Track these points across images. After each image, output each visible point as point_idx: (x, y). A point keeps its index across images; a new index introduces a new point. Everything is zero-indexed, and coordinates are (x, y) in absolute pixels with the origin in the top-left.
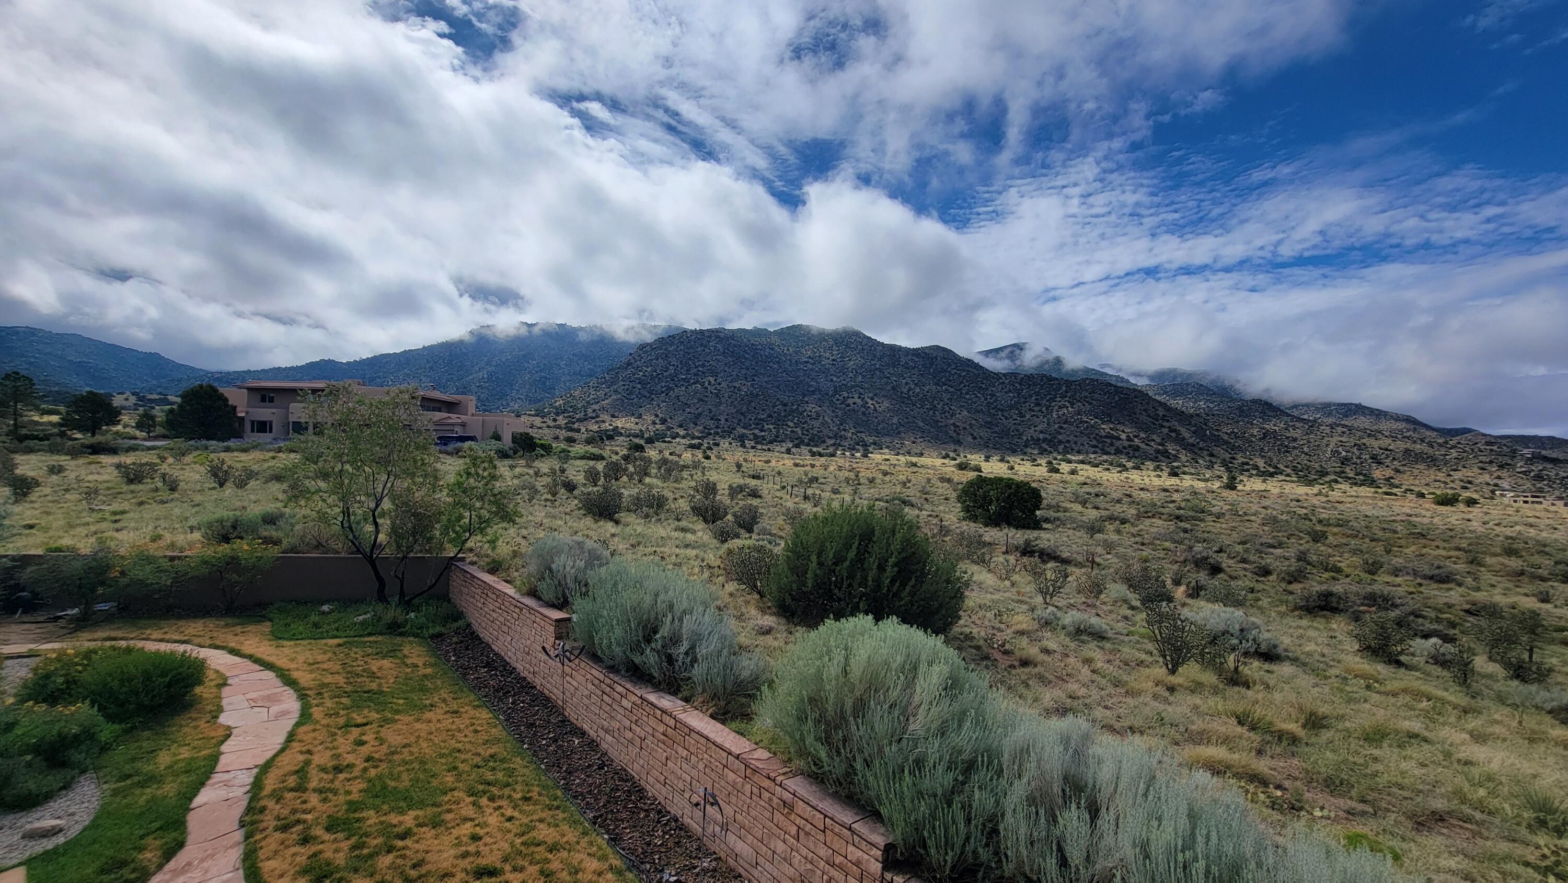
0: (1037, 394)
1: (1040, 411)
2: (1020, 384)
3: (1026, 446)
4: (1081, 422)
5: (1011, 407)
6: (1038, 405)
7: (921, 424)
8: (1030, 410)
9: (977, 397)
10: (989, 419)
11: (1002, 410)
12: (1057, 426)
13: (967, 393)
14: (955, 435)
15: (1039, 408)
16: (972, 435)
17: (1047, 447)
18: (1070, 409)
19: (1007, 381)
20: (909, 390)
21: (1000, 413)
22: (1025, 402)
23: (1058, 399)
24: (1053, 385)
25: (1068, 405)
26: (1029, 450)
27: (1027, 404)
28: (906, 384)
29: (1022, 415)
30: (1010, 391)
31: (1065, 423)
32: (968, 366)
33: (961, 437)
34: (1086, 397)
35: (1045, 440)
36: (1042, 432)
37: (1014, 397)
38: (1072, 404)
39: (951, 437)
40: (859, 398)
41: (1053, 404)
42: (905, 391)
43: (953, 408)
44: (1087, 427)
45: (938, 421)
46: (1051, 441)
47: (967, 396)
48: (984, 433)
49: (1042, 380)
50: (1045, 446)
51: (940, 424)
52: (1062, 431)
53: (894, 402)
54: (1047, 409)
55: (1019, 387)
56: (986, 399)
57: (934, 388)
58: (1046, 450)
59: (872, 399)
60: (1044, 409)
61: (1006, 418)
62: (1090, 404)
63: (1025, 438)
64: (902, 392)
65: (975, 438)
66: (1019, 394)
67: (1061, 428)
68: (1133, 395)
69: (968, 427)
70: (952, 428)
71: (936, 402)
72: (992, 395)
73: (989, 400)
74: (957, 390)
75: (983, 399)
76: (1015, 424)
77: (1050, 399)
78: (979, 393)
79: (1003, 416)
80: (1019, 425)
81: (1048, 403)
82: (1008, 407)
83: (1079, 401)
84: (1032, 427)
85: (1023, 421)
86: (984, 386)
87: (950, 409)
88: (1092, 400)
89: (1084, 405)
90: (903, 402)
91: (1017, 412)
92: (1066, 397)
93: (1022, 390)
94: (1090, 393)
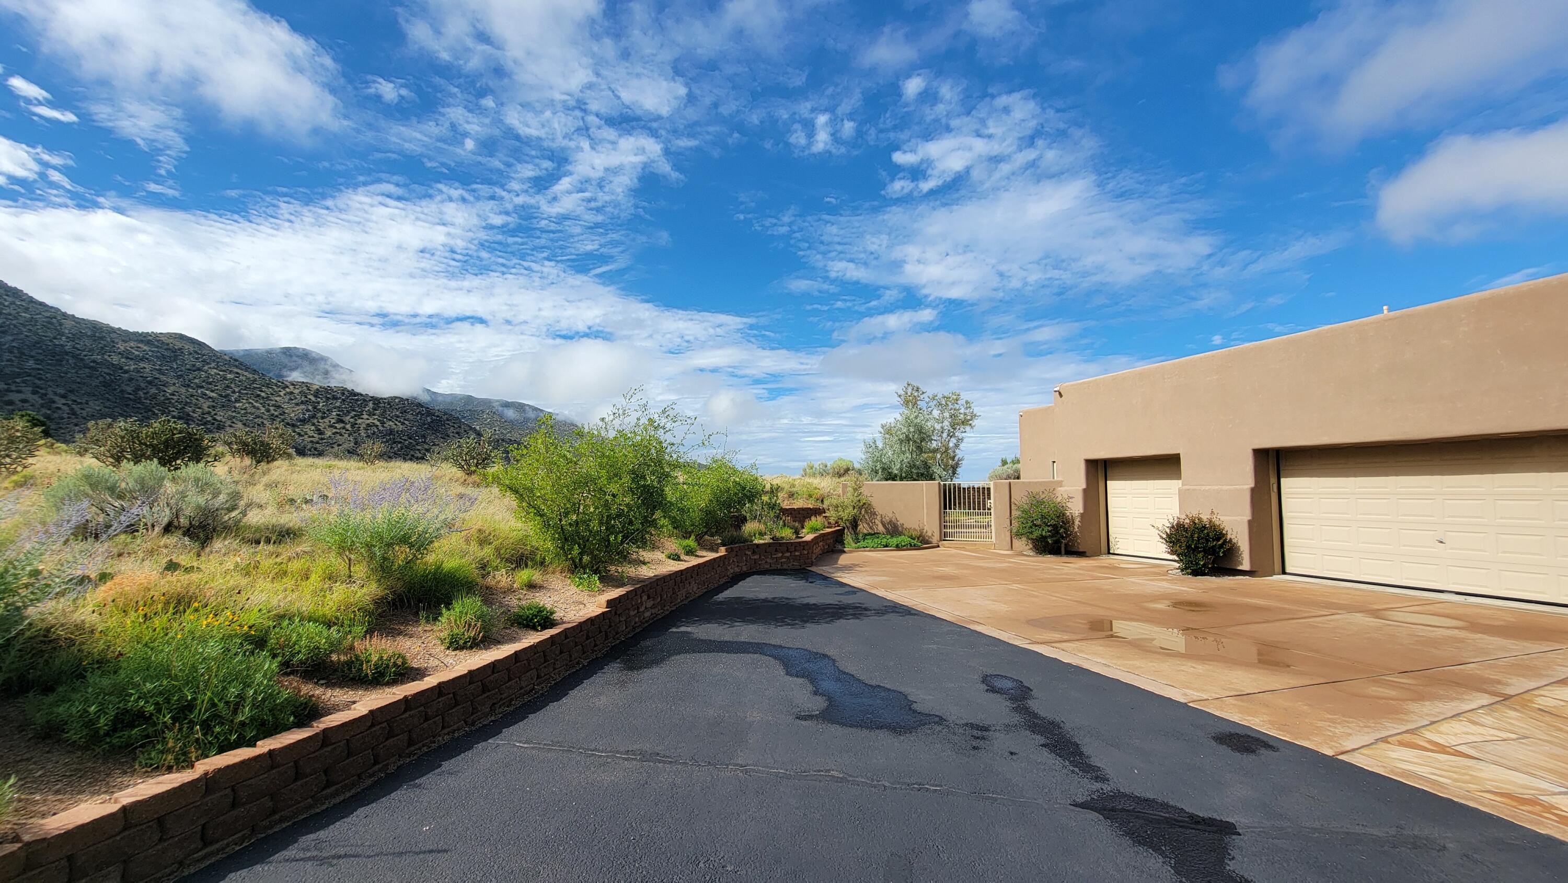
0: (338, 409)
1: (344, 428)
2: (316, 396)
4: (395, 443)
5: (304, 421)
6: (340, 421)
8: (331, 426)
11: (293, 425)
13: (237, 401)
15: (342, 425)
18: (381, 428)
19: (296, 391)
22: (323, 418)
23: (365, 416)
24: (357, 400)
25: (378, 423)
27: (326, 420)
29: (320, 432)
34: (398, 417)
37: (308, 410)
38: (383, 423)
40: (34, 393)
41: (359, 421)
44: (402, 448)
53: (108, 404)
54: (353, 426)
55: (313, 399)
57: (183, 390)
59: (64, 396)
60: (348, 427)
62: (403, 424)
68: (445, 418)
73: (273, 412)
74: (221, 395)
75: (263, 410)
76: (312, 442)
77: (355, 415)
78: (257, 401)
79: (294, 432)
80: (318, 443)
81: (352, 420)
82: (301, 421)
83: (390, 420)
84: (335, 446)
85: (322, 439)
86: (263, 394)
87: (215, 419)
88: (405, 419)
89: (396, 424)
90: (127, 405)
91: (313, 428)
92: (374, 415)
93: (318, 403)
94: (401, 413)
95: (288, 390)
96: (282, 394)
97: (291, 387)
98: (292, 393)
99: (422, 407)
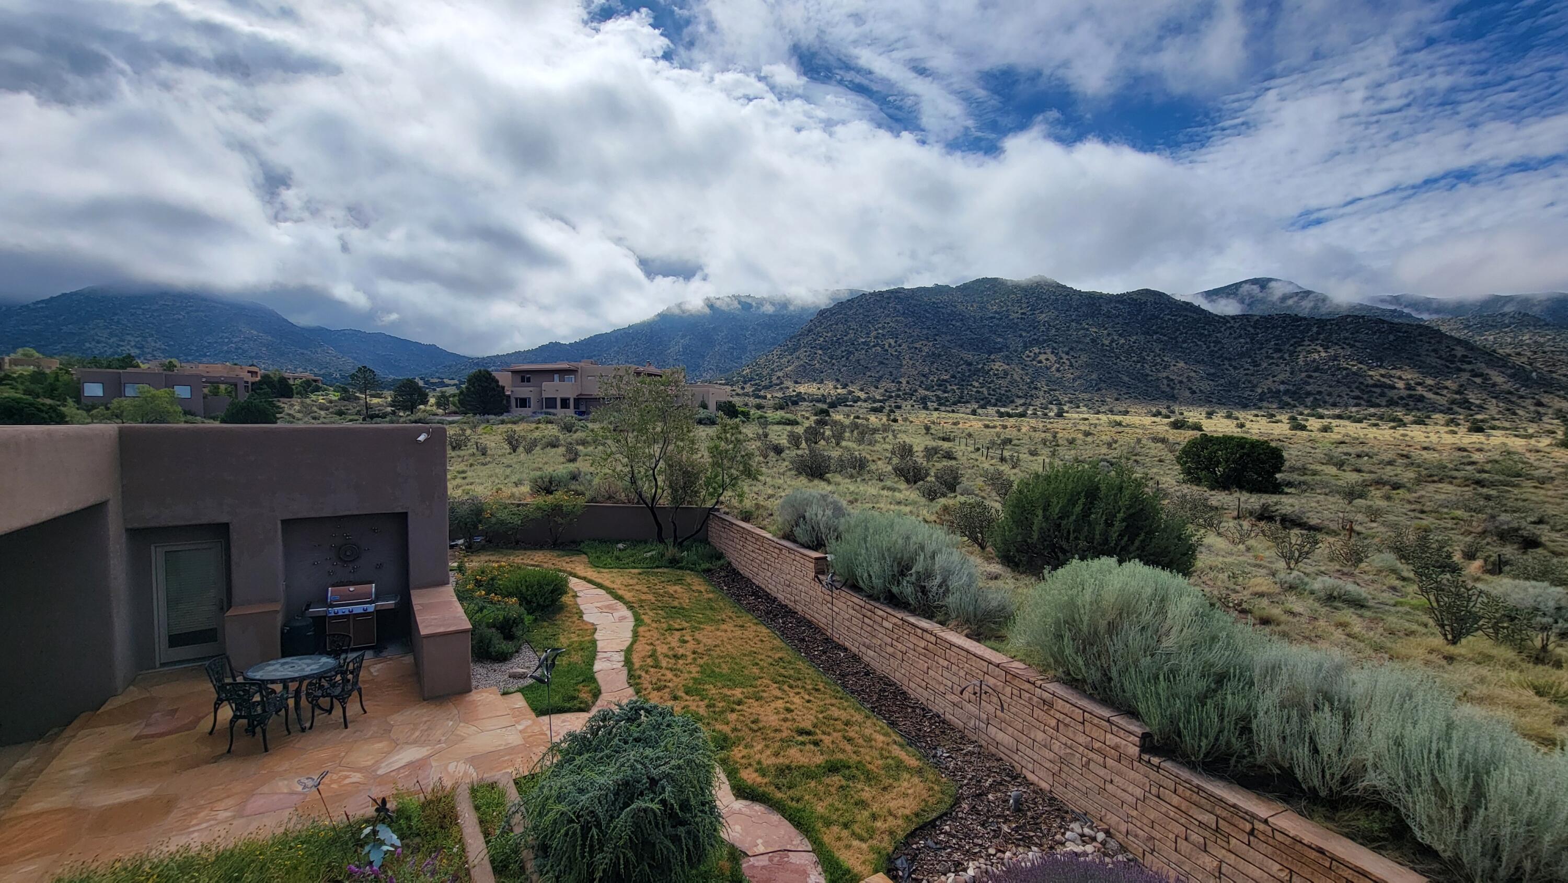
0: (1277, 337)
1: (1282, 358)
2: (1255, 328)
3: (1261, 400)
4: (1339, 369)
5: (1242, 355)
6: (1278, 350)
7: (1126, 379)
8: (1267, 357)
9: (1197, 345)
10: (1212, 371)
11: (1230, 359)
12: (1304, 375)
13: (1184, 342)
14: (1168, 389)
15: (1279, 355)
16: (1190, 389)
17: (1289, 400)
18: (1323, 354)
19: (1237, 325)
20: (1112, 341)
21: (1226, 362)
22: (1260, 349)
23: (1307, 343)
24: (1299, 326)
25: (1321, 349)
26: (1265, 404)
27: (1263, 351)
28: (1109, 335)
29: (1255, 364)
30: (1240, 336)
31: (1315, 371)
32: (1186, 309)
33: (1176, 391)
34: (1346, 338)
35: (1286, 392)
36: (1283, 383)
37: (1247, 343)
38: (1326, 348)
39: (1163, 392)
40: (1052, 353)
41: (1300, 348)
42: (1107, 342)
43: (1166, 359)
44: (1347, 375)
45: (1147, 375)
46: (1295, 393)
47: (1185, 345)
48: (1206, 386)
49: (1284, 321)
50: (1286, 399)
51: (1150, 378)
52: (1311, 381)
53: (1092, 356)
54: (1291, 355)
55: (1252, 331)
56: (1208, 347)
57: (1143, 337)
58: (1289, 404)
59: (1067, 354)
60: (1286, 356)
61: (1235, 368)
62: (1352, 346)
63: (1260, 391)
64: (1103, 345)
65: (1194, 392)
66: (1252, 340)
67: (1310, 377)
68: (1416, 333)
69: (1185, 380)
70: (1165, 382)
71: (1144, 354)
72: (1217, 342)
73: (1212, 348)
74: (1172, 338)
75: (1204, 347)
76: (1247, 374)
77: (1295, 343)
78: (1200, 340)
79: (1231, 366)
80: (1252, 375)
81: (1292, 348)
82: (1238, 355)
83: (1336, 344)
84: (1270, 377)
85: (1258, 371)
86: (1206, 332)
87: (1163, 360)
88: (1356, 341)
89: (1343, 348)
90: (1105, 356)
91: (1249, 360)
92: (1317, 340)
93: (1257, 334)
94: (1352, 334)
95: (1228, 325)
96: (1222, 329)
97: (1232, 322)
98: (1232, 327)
99: (1383, 322)
